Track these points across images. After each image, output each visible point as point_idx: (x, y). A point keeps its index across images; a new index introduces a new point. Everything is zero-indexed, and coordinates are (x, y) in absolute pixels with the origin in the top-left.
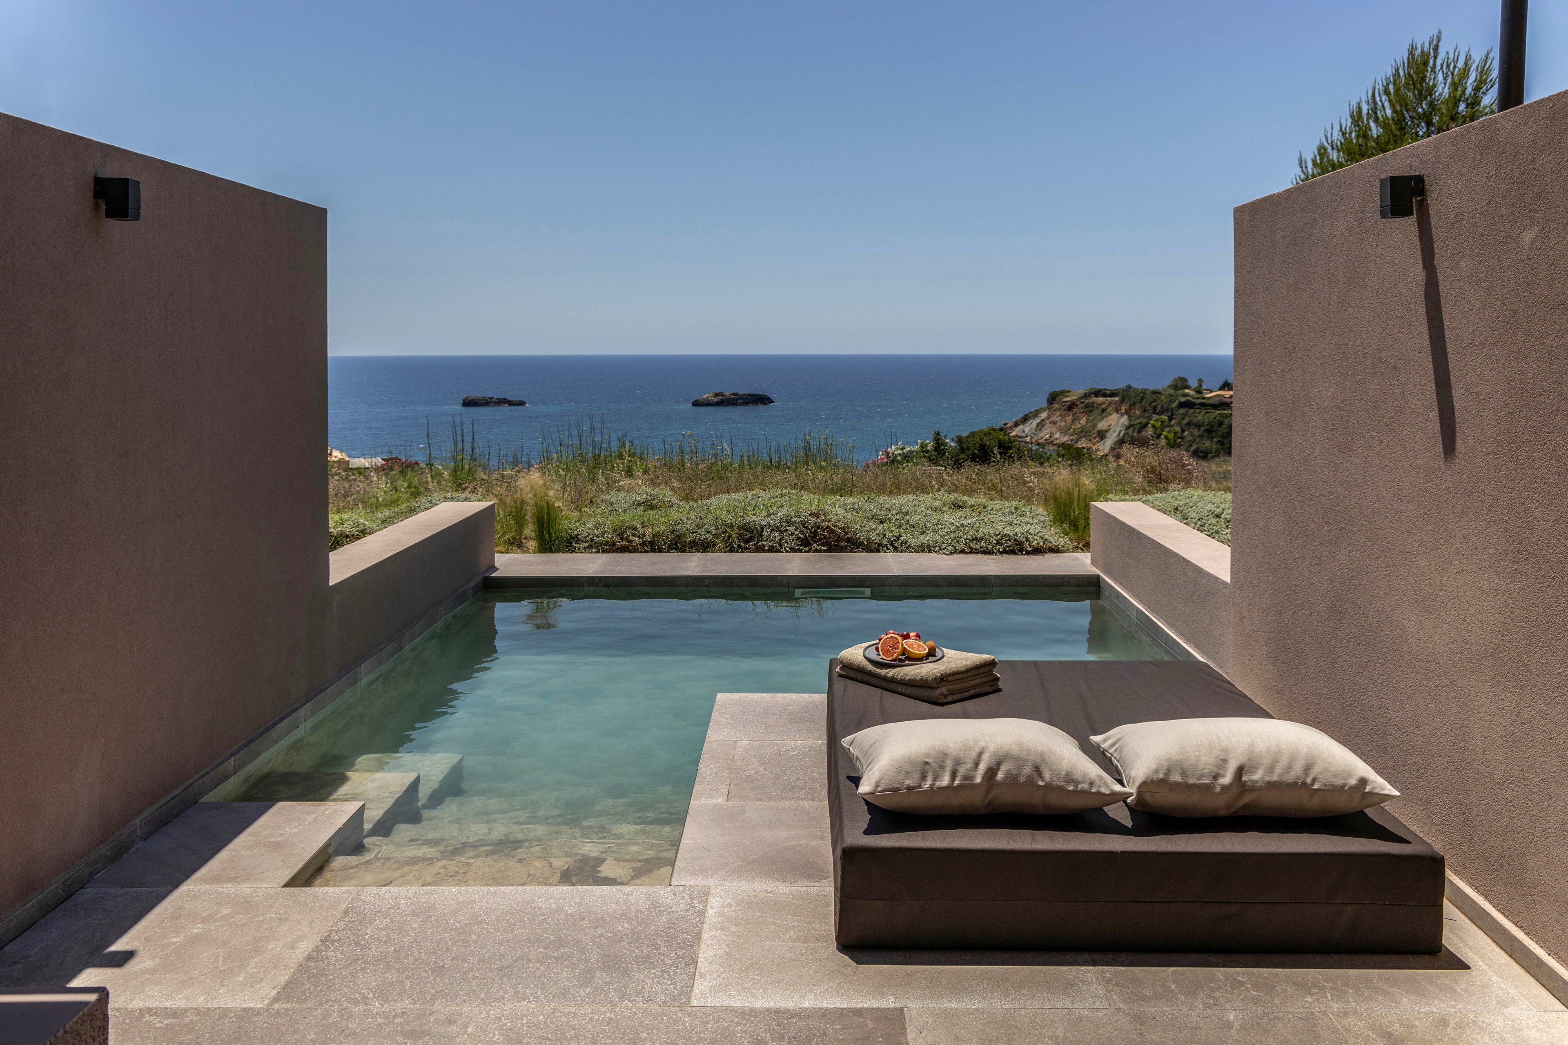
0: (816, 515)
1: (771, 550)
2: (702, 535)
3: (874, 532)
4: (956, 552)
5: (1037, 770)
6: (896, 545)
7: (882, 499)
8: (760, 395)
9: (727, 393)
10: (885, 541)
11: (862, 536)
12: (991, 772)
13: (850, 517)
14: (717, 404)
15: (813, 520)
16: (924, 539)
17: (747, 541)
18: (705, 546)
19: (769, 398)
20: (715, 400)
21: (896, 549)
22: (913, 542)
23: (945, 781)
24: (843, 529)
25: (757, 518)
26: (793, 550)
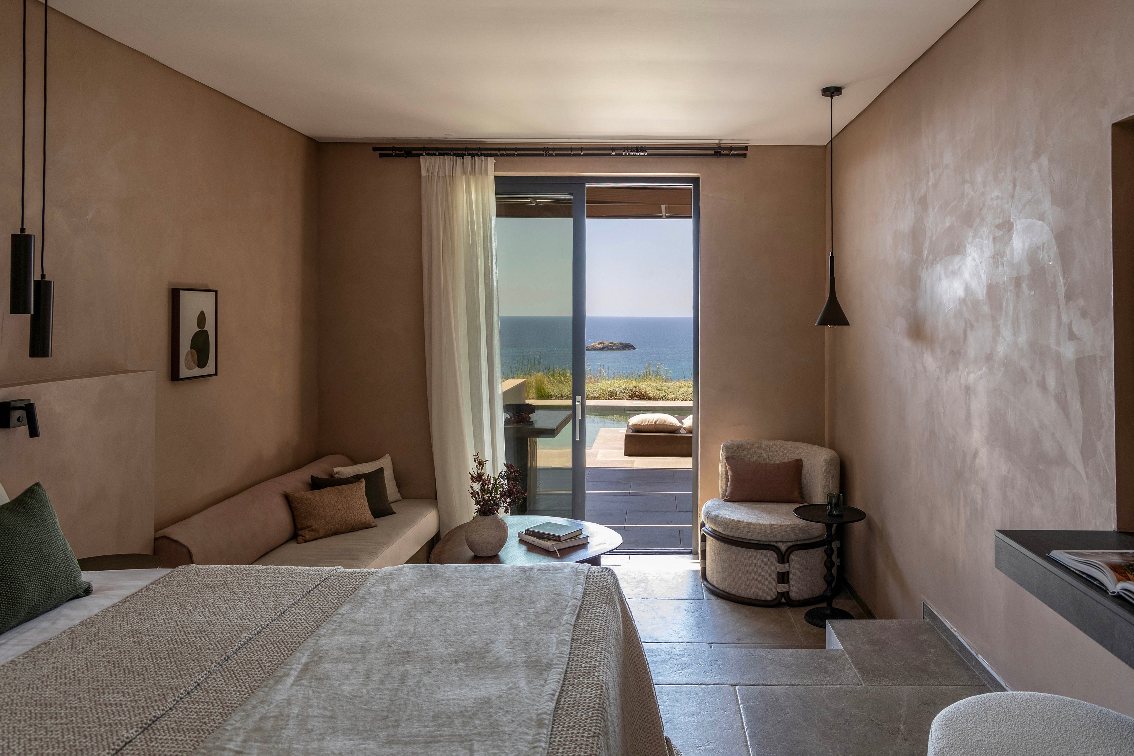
0: (636, 387)
1: (620, 399)
2: (595, 394)
3: (657, 394)
4: (683, 400)
5: (665, 421)
6: (663, 398)
7: (661, 383)
8: (626, 344)
9: (607, 343)
10: (660, 397)
11: (652, 395)
12: (656, 422)
13: (648, 388)
14: (600, 349)
15: (634, 389)
16: (673, 396)
17: (611, 397)
18: (596, 398)
19: (633, 346)
20: (600, 346)
21: (663, 400)
22: (670, 397)
23: (646, 424)
24: (645, 392)
25: (615, 388)
26: (627, 399)
